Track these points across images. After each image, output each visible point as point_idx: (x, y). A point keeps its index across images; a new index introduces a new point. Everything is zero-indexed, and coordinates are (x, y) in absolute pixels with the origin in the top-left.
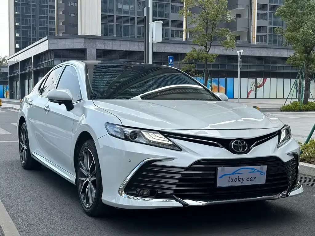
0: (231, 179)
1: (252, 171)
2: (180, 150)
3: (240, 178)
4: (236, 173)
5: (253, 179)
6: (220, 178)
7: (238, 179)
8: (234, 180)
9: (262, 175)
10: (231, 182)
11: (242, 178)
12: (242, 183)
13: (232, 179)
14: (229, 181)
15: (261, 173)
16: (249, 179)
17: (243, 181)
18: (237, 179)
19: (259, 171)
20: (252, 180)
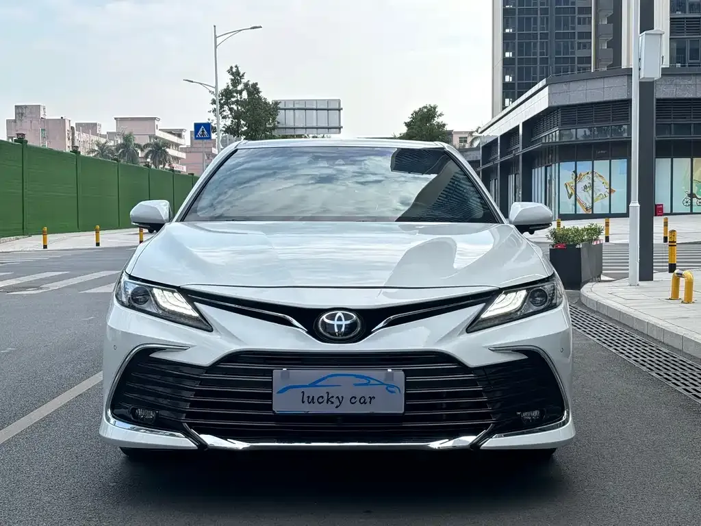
0: (309, 397)
1: (365, 381)
2: (209, 329)
3: (333, 397)
4: (319, 384)
5: (368, 400)
6: (279, 392)
7: (326, 398)
8: (315, 400)
9: (392, 392)
10: (309, 403)
11: (338, 397)
12: (337, 407)
13: (311, 398)
14: (303, 402)
15: (389, 389)
16: (358, 399)
17: (340, 403)
18: (322, 397)
19: (383, 384)
20: (365, 403)
